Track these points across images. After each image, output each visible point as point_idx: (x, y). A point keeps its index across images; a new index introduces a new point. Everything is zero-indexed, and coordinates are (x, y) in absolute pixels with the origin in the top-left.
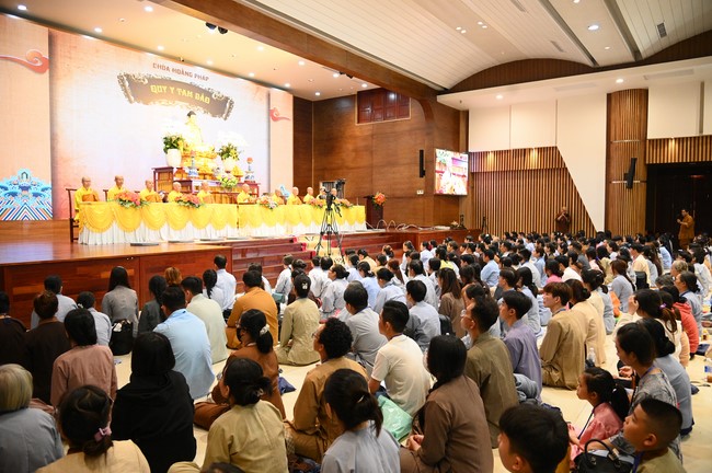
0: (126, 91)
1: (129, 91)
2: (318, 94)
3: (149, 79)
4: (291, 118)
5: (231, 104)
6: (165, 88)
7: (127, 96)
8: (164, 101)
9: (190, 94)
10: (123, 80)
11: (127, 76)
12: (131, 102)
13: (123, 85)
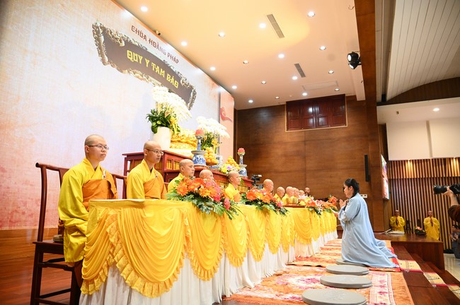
0: (100, 48)
1: (104, 49)
2: (251, 101)
3: (126, 42)
4: (233, 120)
5: (194, 94)
6: (141, 58)
7: (101, 54)
8: (139, 73)
9: (162, 72)
10: (98, 32)
11: (104, 29)
12: (104, 63)
13: (97, 39)
